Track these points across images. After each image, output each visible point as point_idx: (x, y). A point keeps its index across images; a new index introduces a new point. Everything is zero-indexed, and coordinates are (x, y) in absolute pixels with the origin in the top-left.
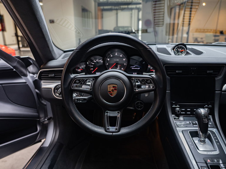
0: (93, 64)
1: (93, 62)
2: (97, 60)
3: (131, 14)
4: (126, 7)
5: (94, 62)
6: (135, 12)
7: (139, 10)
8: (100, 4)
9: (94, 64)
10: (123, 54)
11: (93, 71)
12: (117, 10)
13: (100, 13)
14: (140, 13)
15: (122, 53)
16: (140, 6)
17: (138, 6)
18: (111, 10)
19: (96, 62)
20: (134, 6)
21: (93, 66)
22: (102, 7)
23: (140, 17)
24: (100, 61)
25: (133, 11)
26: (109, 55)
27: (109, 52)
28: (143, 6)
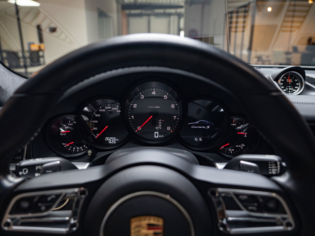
0: (96, 115)
1: (98, 113)
2: (108, 108)
3: (169, 22)
4: (161, 11)
5: (100, 110)
6: (174, 19)
7: (180, 15)
8: (125, 7)
9: (99, 115)
10: (170, 93)
11: (98, 135)
12: (149, 15)
13: (124, 20)
14: (182, 21)
15: (168, 92)
16: (182, 10)
17: (179, 10)
18: (140, 15)
19: (104, 110)
20: (173, 11)
21: (96, 122)
22: (127, 12)
23: (182, 25)
24: (113, 109)
25: (172, 18)
26: (136, 95)
27: (138, 89)
28: (186, 10)
